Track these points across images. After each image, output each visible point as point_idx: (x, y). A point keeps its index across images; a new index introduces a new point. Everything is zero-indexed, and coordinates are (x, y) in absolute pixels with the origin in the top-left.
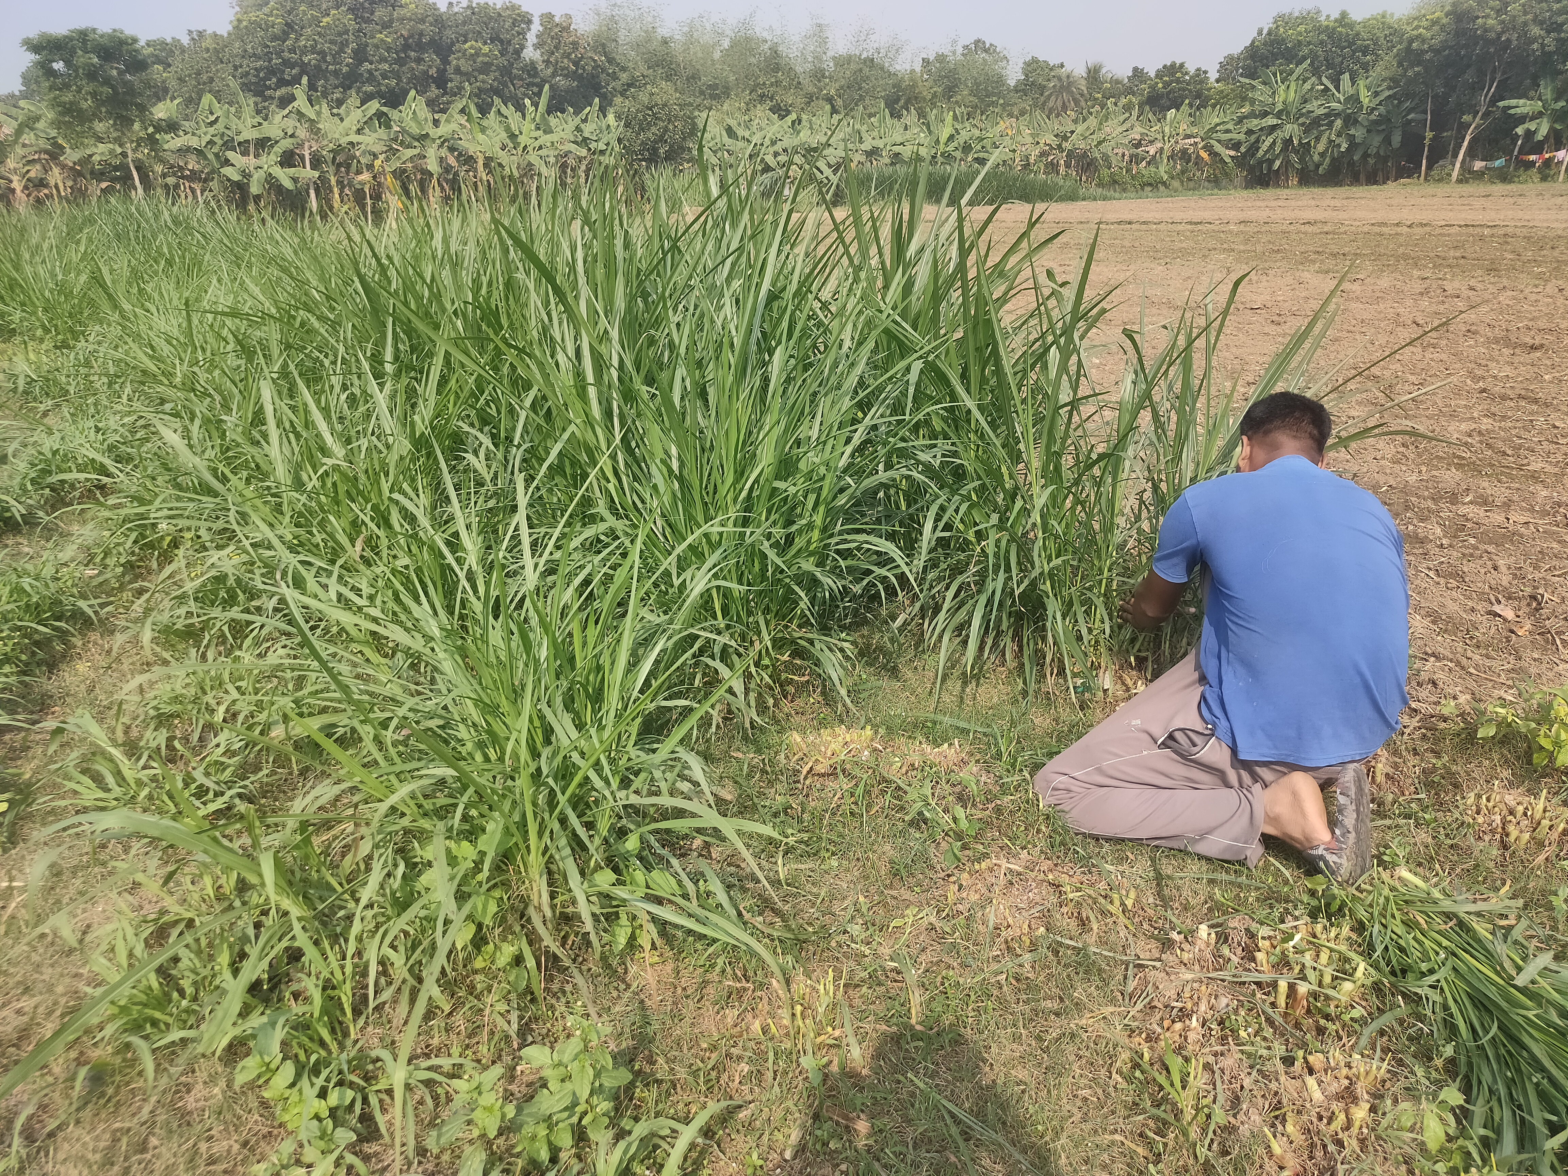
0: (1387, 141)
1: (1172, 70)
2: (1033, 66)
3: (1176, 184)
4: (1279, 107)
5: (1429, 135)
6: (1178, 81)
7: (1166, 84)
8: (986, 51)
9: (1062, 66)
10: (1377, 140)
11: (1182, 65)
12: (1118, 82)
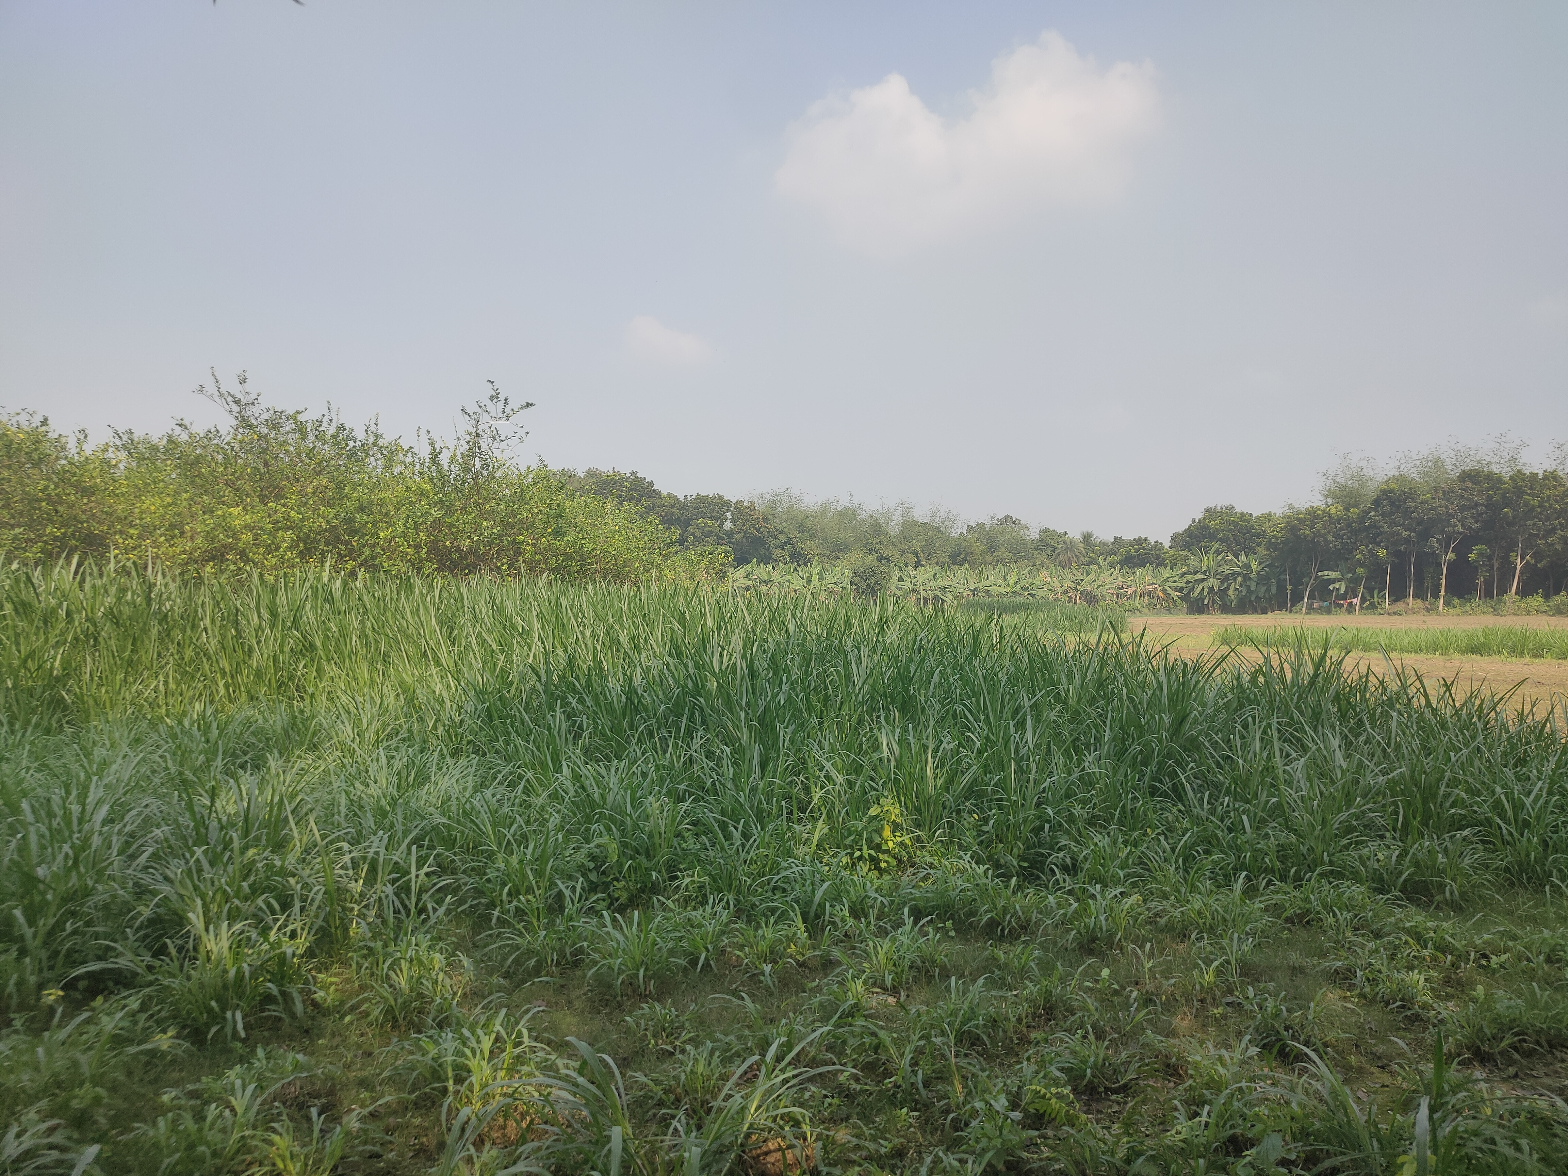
0: (1268, 590)
1: (1140, 541)
2: (1045, 532)
3: (1146, 610)
4: (1204, 569)
5: (1289, 587)
6: (1144, 549)
7: (1137, 551)
8: (1014, 523)
9: (1066, 533)
10: (1263, 589)
11: (1146, 539)
12: (1104, 544)
